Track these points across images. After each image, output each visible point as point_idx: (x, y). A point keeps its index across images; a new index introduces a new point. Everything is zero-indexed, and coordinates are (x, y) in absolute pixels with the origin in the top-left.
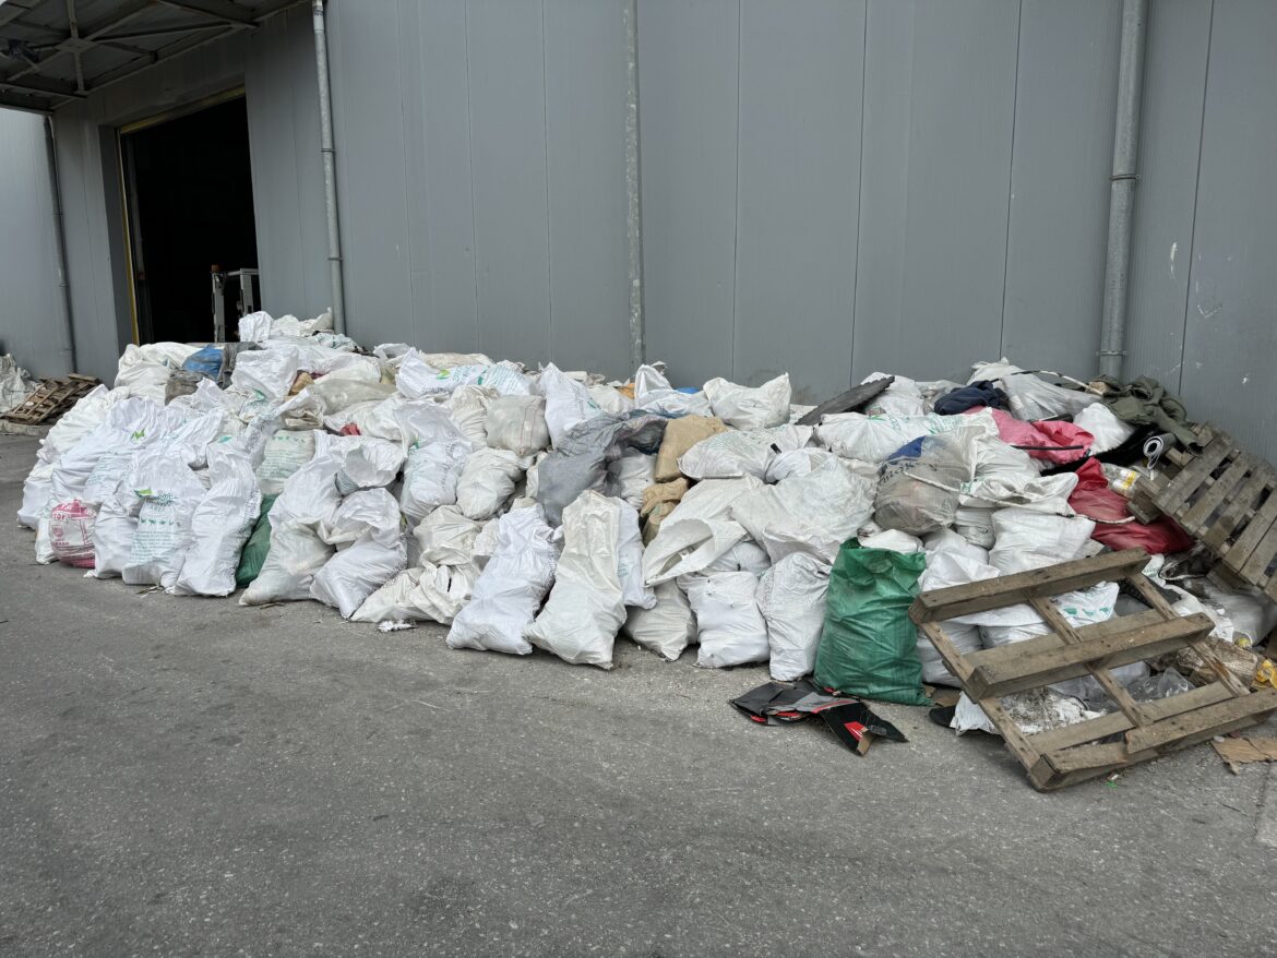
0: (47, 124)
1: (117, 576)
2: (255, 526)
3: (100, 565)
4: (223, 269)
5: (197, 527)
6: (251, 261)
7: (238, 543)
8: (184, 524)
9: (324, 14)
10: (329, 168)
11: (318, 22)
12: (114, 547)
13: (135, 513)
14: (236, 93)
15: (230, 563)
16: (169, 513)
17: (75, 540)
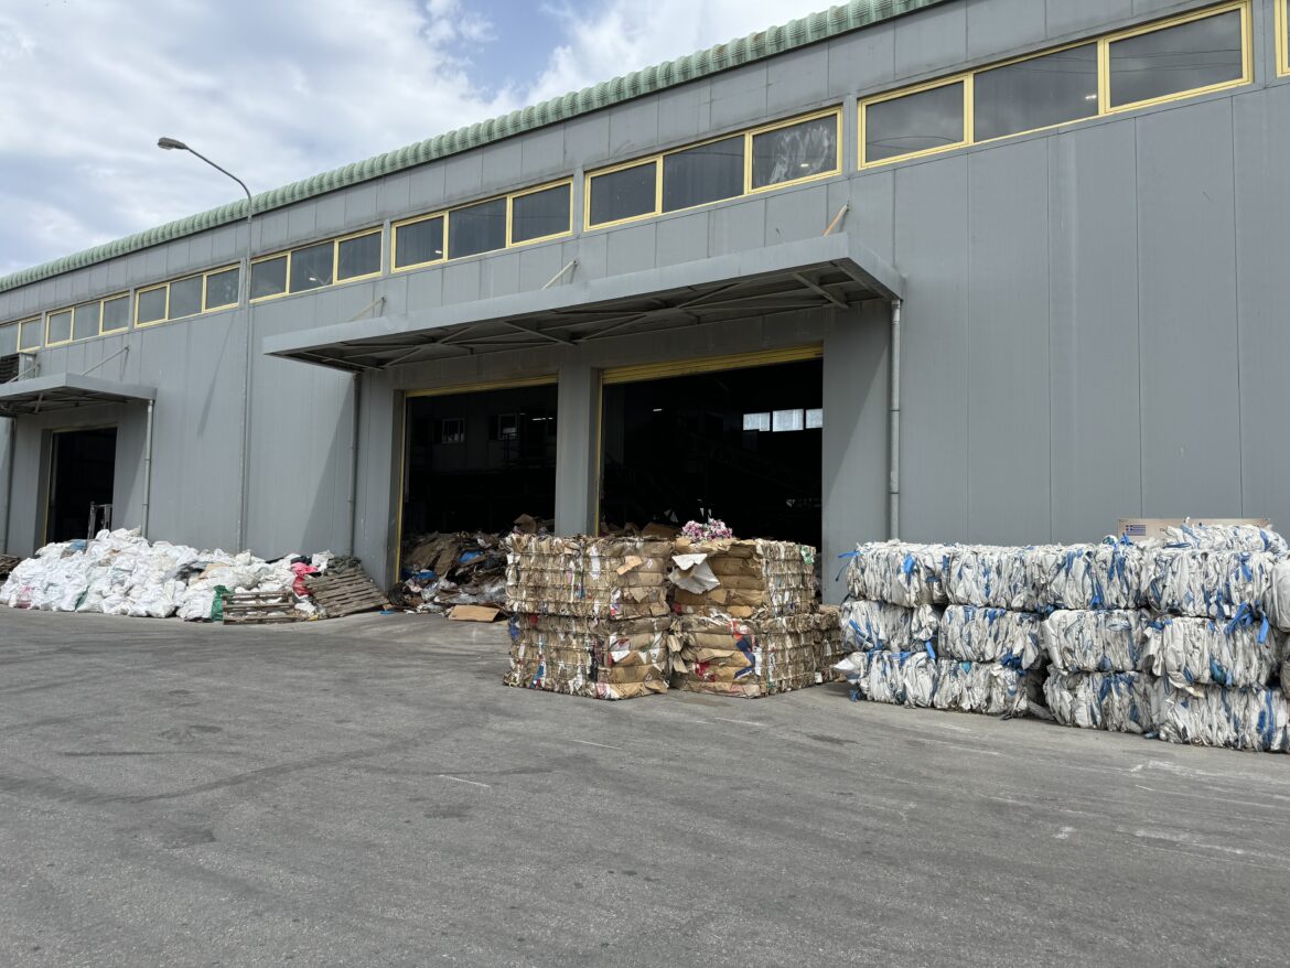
0: (13, 423)
1: (37, 608)
2: (84, 593)
3: (32, 605)
4: (97, 503)
5: (66, 592)
6: (110, 501)
7: (77, 597)
8: (62, 592)
9: (153, 406)
10: (147, 467)
11: (150, 409)
12: (38, 599)
13: (46, 589)
14: (113, 426)
15: (75, 603)
16: (57, 588)
17: (24, 599)
